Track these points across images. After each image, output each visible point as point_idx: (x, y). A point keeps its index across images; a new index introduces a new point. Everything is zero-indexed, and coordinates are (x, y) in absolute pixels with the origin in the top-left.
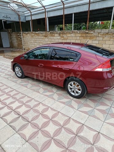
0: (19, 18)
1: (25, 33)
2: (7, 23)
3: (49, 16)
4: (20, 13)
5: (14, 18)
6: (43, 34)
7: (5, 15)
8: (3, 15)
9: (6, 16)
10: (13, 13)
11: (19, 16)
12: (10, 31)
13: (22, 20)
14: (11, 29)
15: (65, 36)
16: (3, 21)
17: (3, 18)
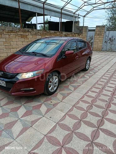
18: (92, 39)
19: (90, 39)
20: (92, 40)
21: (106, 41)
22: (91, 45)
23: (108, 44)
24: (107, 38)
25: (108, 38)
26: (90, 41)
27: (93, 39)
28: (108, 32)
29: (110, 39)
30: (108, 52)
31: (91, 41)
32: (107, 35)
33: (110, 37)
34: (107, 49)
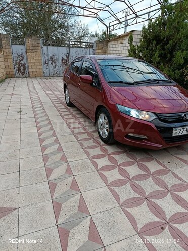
18: (23, 58)
19: (19, 58)
20: (22, 60)
21: (46, 62)
22: (24, 69)
23: (50, 66)
24: (46, 56)
25: (48, 56)
26: (20, 62)
27: (25, 58)
28: (45, 48)
29: (51, 58)
30: (52, 78)
31: (22, 62)
32: (46, 53)
33: (50, 55)
34: (50, 73)
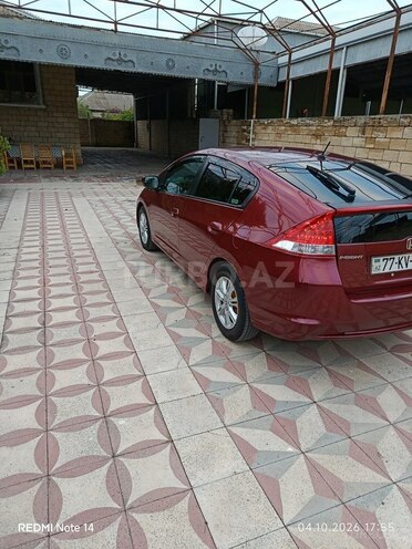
0: (256, 75)
1: (261, 124)
2: (230, 90)
3: (350, 62)
4: (261, 58)
5: (239, 75)
6: (312, 125)
7: (211, 66)
8: (206, 65)
9: (213, 68)
10: (239, 56)
11: (257, 64)
12: (225, 117)
13: (266, 79)
14: (231, 111)
15: (381, 137)
16: (217, 83)
17: (204, 74)
